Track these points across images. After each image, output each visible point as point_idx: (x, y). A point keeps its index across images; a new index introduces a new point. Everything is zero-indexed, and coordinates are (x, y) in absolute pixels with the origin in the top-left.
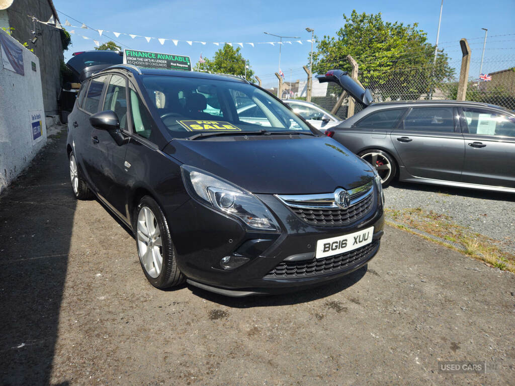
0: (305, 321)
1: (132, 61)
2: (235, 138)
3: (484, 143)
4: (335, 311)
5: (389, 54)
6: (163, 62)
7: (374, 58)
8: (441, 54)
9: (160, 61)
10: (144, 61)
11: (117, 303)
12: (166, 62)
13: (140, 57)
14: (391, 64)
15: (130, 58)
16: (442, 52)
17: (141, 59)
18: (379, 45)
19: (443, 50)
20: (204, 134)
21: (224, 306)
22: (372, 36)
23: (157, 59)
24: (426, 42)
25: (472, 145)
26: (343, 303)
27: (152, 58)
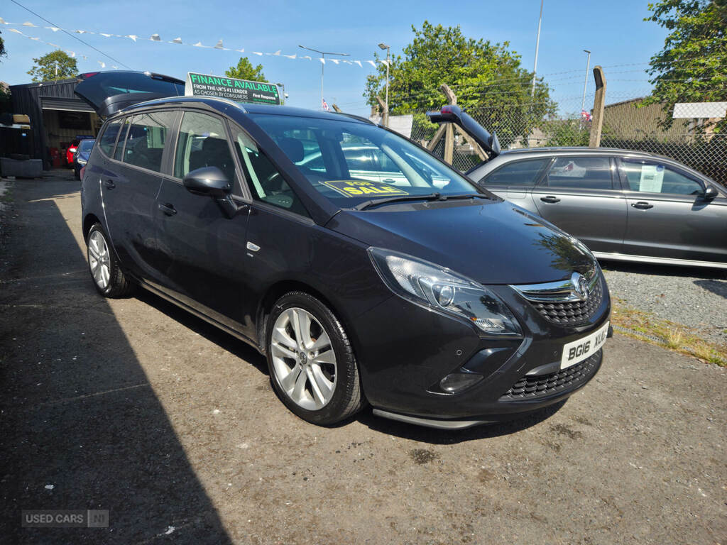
0: (541, 455)
1: (200, 90)
2: (413, 206)
3: (650, 203)
4: (568, 438)
5: (475, 81)
6: (243, 92)
8: (540, 83)
9: (239, 91)
10: (216, 91)
11: (270, 451)
12: (246, 92)
13: (211, 85)
15: (198, 86)
16: (541, 81)
17: (213, 88)
18: (461, 70)
19: (543, 78)
20: (375, 202)
21: (423, 443)
22: (451, 57)
23: (234, 88)
24: (520, 67)
25: (636, 206)
26: (571, 426)
27: (227, 87)
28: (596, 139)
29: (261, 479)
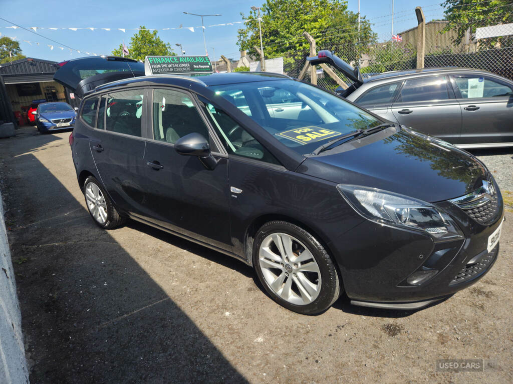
0: (473, 315)
1: (157, 69)
2: (352, 144)
3: (477, 105)
4: (485, 298)
5: (317, 25)
6: (186, 65)
7: (304, 30)
8: (364, 20)
9: (184, 65)
10: (168, 68)
11: (280, 342)
12: (189, 65)
13: (164, 63)
14: (321, 34)
15: (155, 66)
16: (364, 18)
17: (165, 66)
18: (306, 17)
19: (365, 16)
20: (326, 145)
21: (387, 318)
23: (180, 63)
24: (347, 10)
25: (468, 109)
26: (483, 288)
27: (175, 63)
28: (421, 60)
29: (285, 366)
